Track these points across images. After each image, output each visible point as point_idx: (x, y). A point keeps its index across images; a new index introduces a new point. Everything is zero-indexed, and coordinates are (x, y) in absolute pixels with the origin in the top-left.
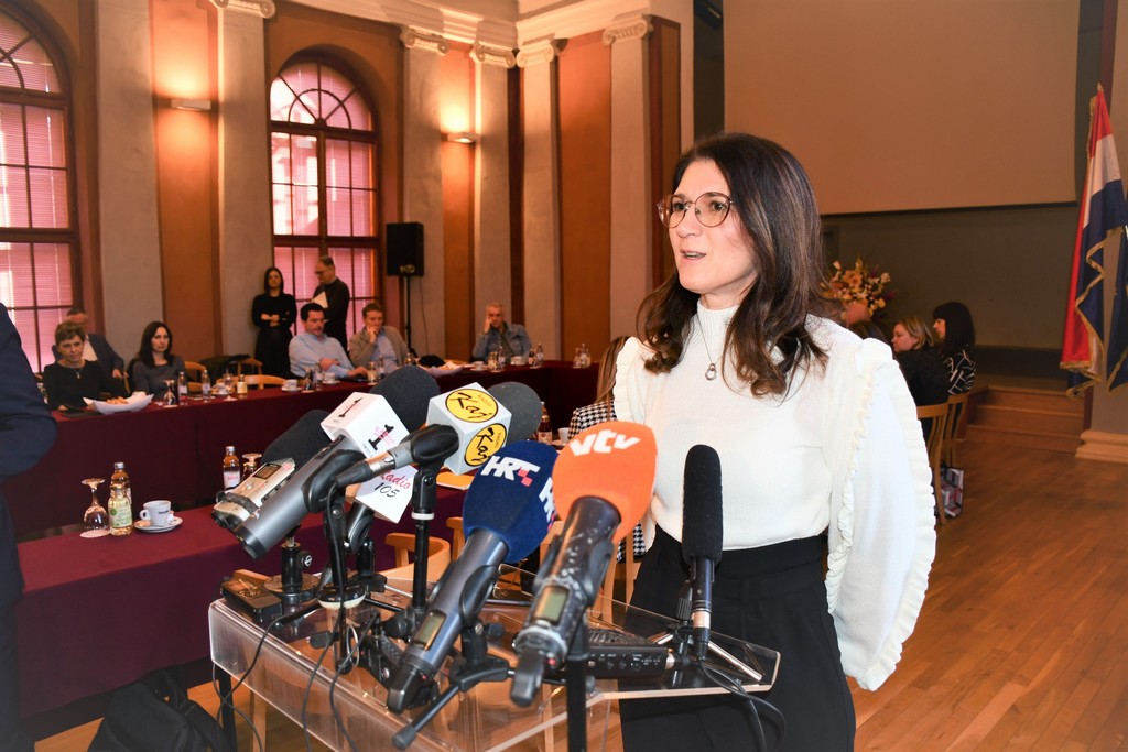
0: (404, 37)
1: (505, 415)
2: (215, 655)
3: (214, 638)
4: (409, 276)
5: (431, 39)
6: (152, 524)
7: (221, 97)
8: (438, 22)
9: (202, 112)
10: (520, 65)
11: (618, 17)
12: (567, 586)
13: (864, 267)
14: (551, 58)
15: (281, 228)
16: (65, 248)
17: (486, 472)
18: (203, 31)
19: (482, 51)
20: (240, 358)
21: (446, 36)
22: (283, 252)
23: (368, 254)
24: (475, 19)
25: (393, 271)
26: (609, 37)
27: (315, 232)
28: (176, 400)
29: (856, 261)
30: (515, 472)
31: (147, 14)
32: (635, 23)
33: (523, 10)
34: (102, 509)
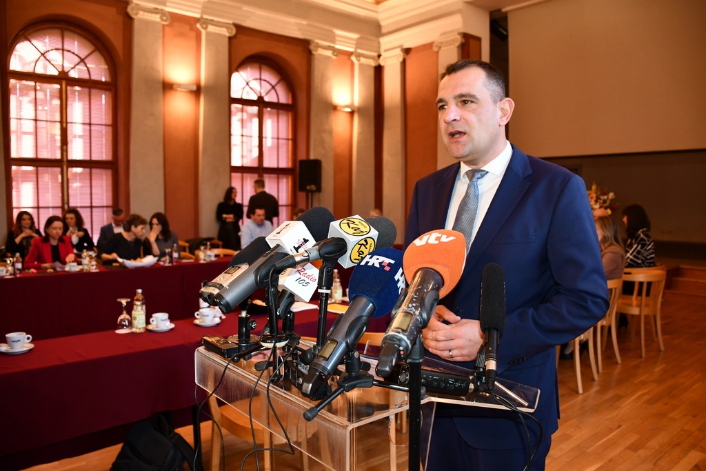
0: (312, 47)
1: (374, 233)
2: (198, 380)
3: (197, 369)
4: (312, 192)
5: (328, 48)
6: (157, 327)
7: (203, 83)
8: (332, 38)
9: (191, 92)
10: (382, 64)
11: (443, 34)
12: (412, 312)
13: (597, 189)
14: (401, 59)
15: (236, 161)
16: (109, 172)
17: (363, 263)
18: (193, 44)
19: (359, 56)
20: (209, 239)
21: (337, 47)
22: (236, 177)
23: (287, 178)
24: (355, 36)
25: (302, 188)
26: (437, 46)
27: (255, 164)
28: (171, 262)
29: (592, 185)
30: (380, 263)
31: (161, 35)
32: (453, 38)
33: (384, 31)
34: (128, 317)
